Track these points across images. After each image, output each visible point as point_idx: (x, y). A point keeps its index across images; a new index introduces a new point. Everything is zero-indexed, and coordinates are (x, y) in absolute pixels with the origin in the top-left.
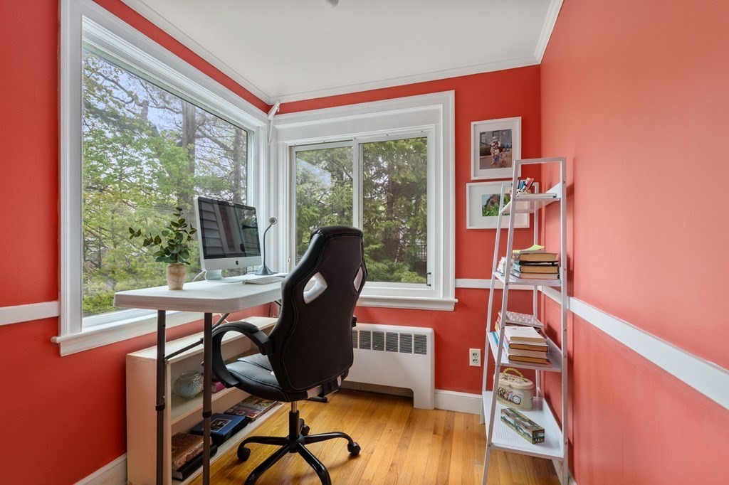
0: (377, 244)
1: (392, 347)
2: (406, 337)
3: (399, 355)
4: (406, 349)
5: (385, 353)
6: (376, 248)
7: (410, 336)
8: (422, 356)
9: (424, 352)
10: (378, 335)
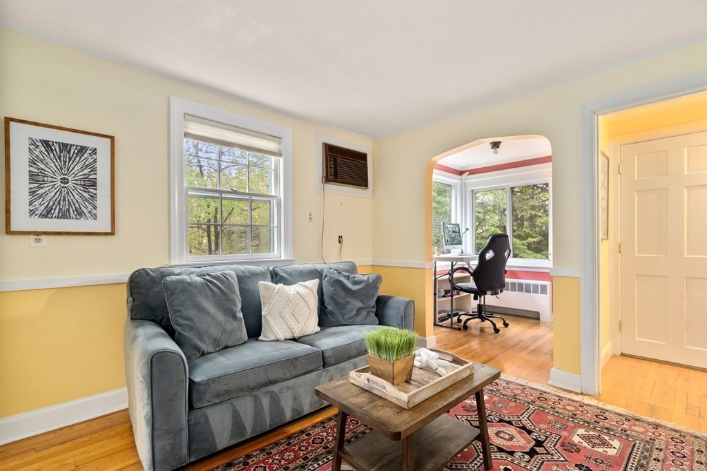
0: (535, 237)
1: (528, 291)
2: (536, 286)
3: (532, 294)
4: (536, 291)
5: (524, 294)
6: (534, 242)
7: (538, 285)
8: (544, 295)
9: (546, 293)
10: (520, 285)
